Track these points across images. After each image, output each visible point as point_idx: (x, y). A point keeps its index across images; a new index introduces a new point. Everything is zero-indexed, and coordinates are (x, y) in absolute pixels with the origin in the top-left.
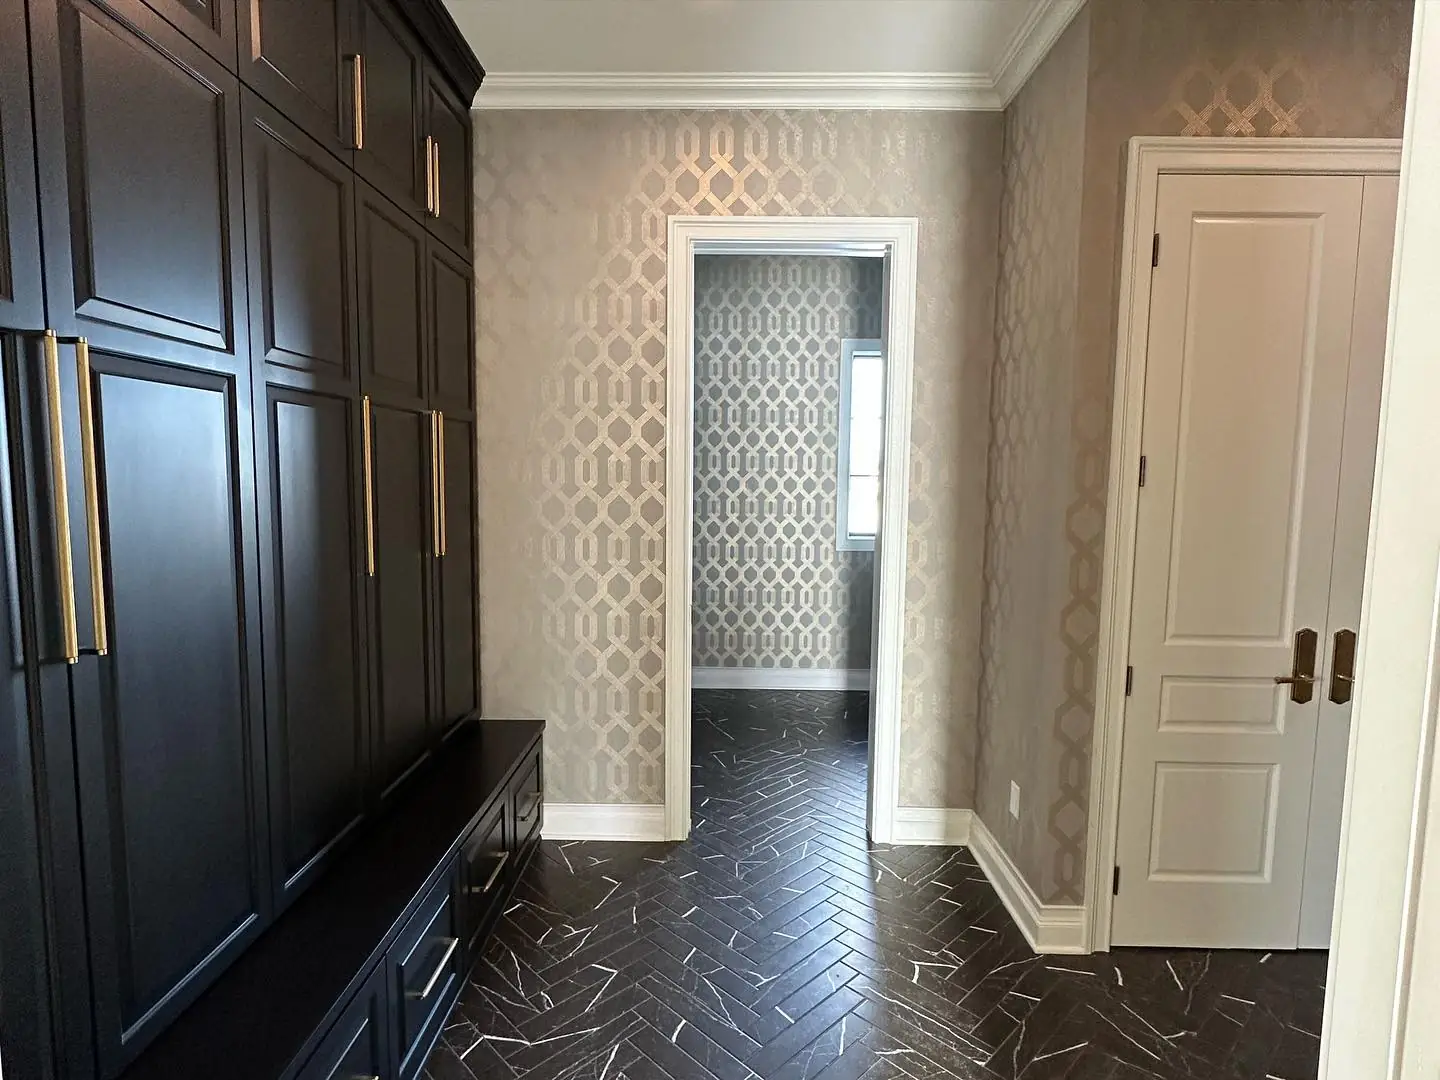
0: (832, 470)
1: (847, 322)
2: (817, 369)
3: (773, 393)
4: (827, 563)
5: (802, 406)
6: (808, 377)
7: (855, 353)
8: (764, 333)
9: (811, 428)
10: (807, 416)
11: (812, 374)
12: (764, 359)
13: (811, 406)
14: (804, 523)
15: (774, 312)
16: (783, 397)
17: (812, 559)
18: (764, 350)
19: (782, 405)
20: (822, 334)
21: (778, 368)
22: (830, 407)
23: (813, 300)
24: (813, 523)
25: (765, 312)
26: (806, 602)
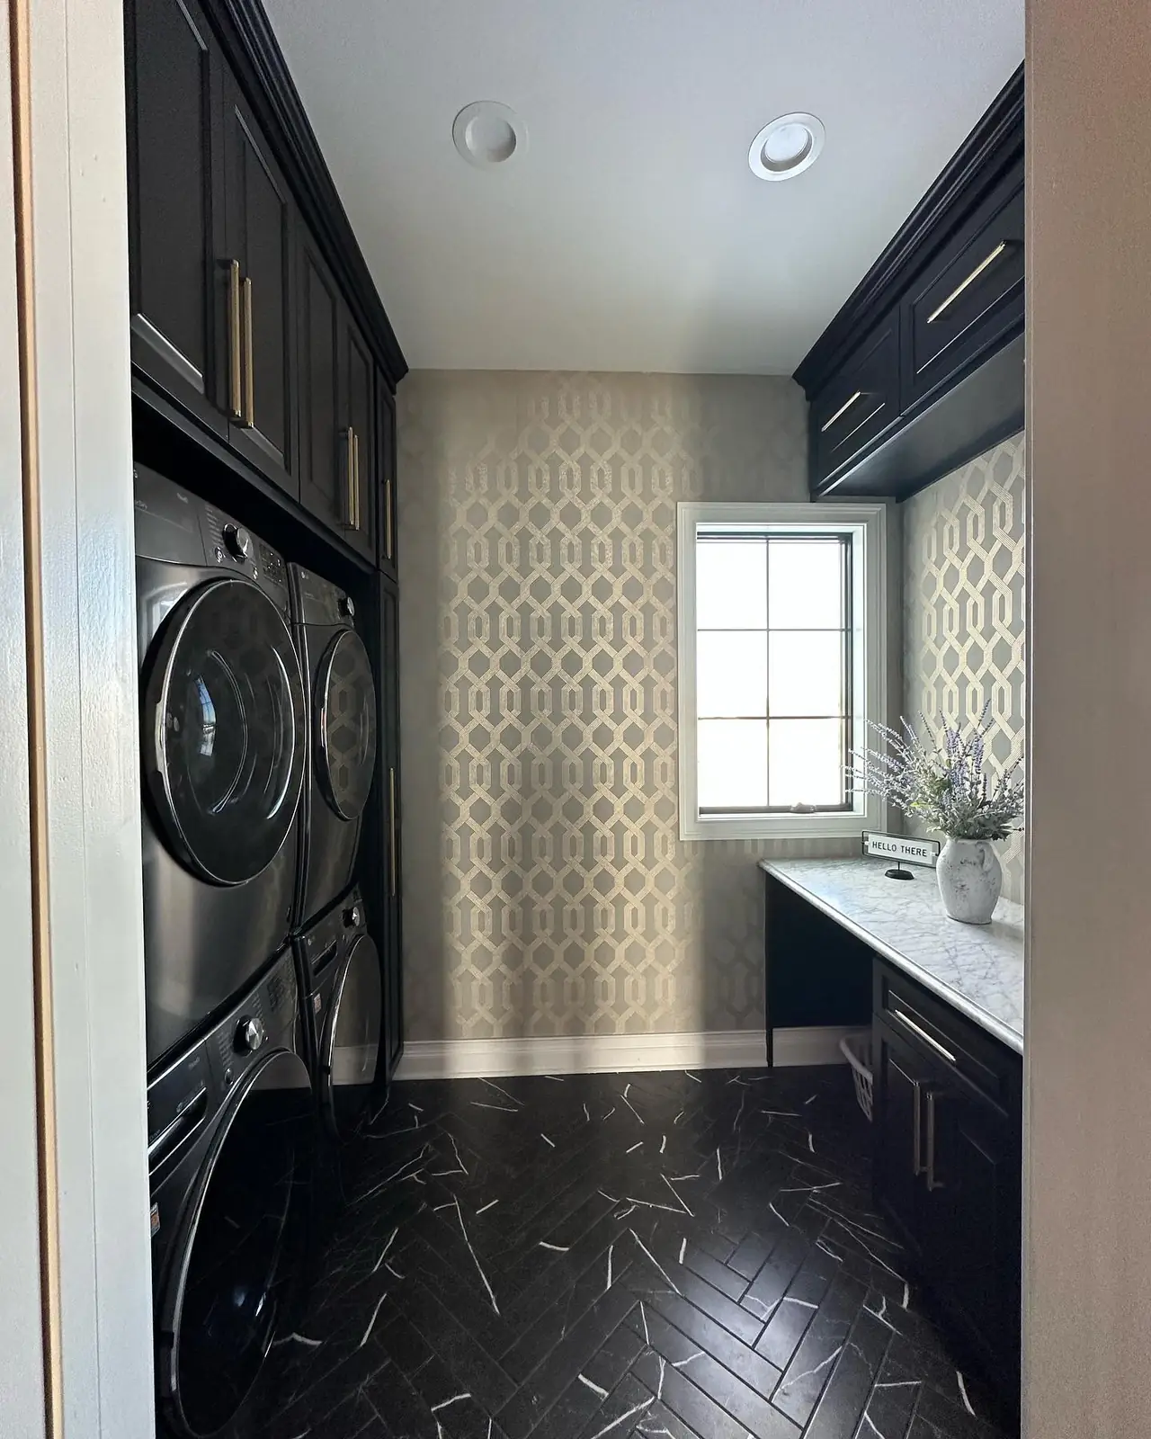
0: (669, 711)
1: (686, 477)
2: (639, 551)
3: (572, 590)
4: (666, 860)
5: (617, 609)
6: (627, 564)
7: (701, 528)
8: (555, 496)
9: (632, 644)
10: (626, 624)
11: (633, 560)
12: (555, 535)
13: (633, 610)
14: (626, 797)
15: (570, 462)
16: (587, 595)
17: (641, 855)
18: (555, 521)
19: (587, 609)
20: (647, 496)
21: (578, 549)
22: (662, 609)
23: (632, 443)
24: (641, 797)
25: (554, 463)
26: (635, 925)
